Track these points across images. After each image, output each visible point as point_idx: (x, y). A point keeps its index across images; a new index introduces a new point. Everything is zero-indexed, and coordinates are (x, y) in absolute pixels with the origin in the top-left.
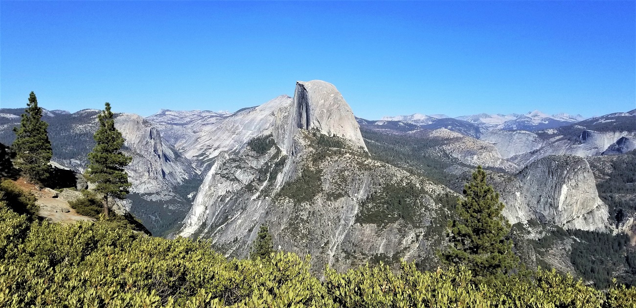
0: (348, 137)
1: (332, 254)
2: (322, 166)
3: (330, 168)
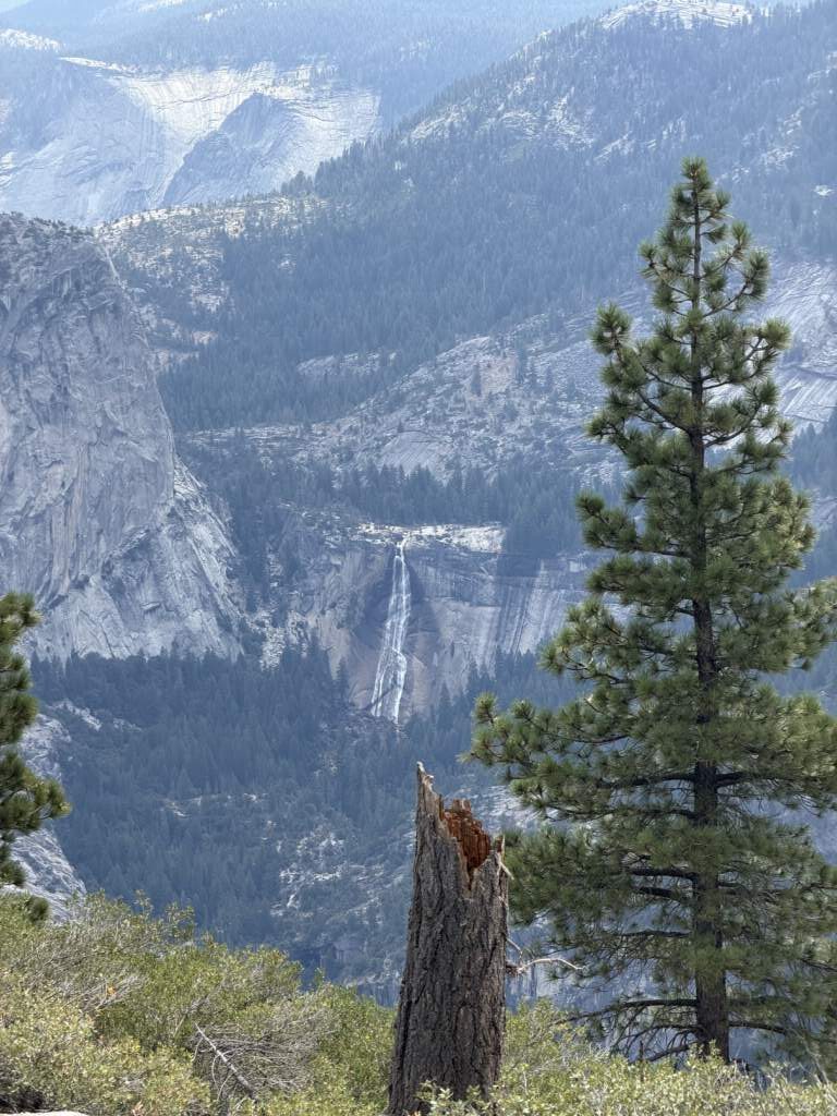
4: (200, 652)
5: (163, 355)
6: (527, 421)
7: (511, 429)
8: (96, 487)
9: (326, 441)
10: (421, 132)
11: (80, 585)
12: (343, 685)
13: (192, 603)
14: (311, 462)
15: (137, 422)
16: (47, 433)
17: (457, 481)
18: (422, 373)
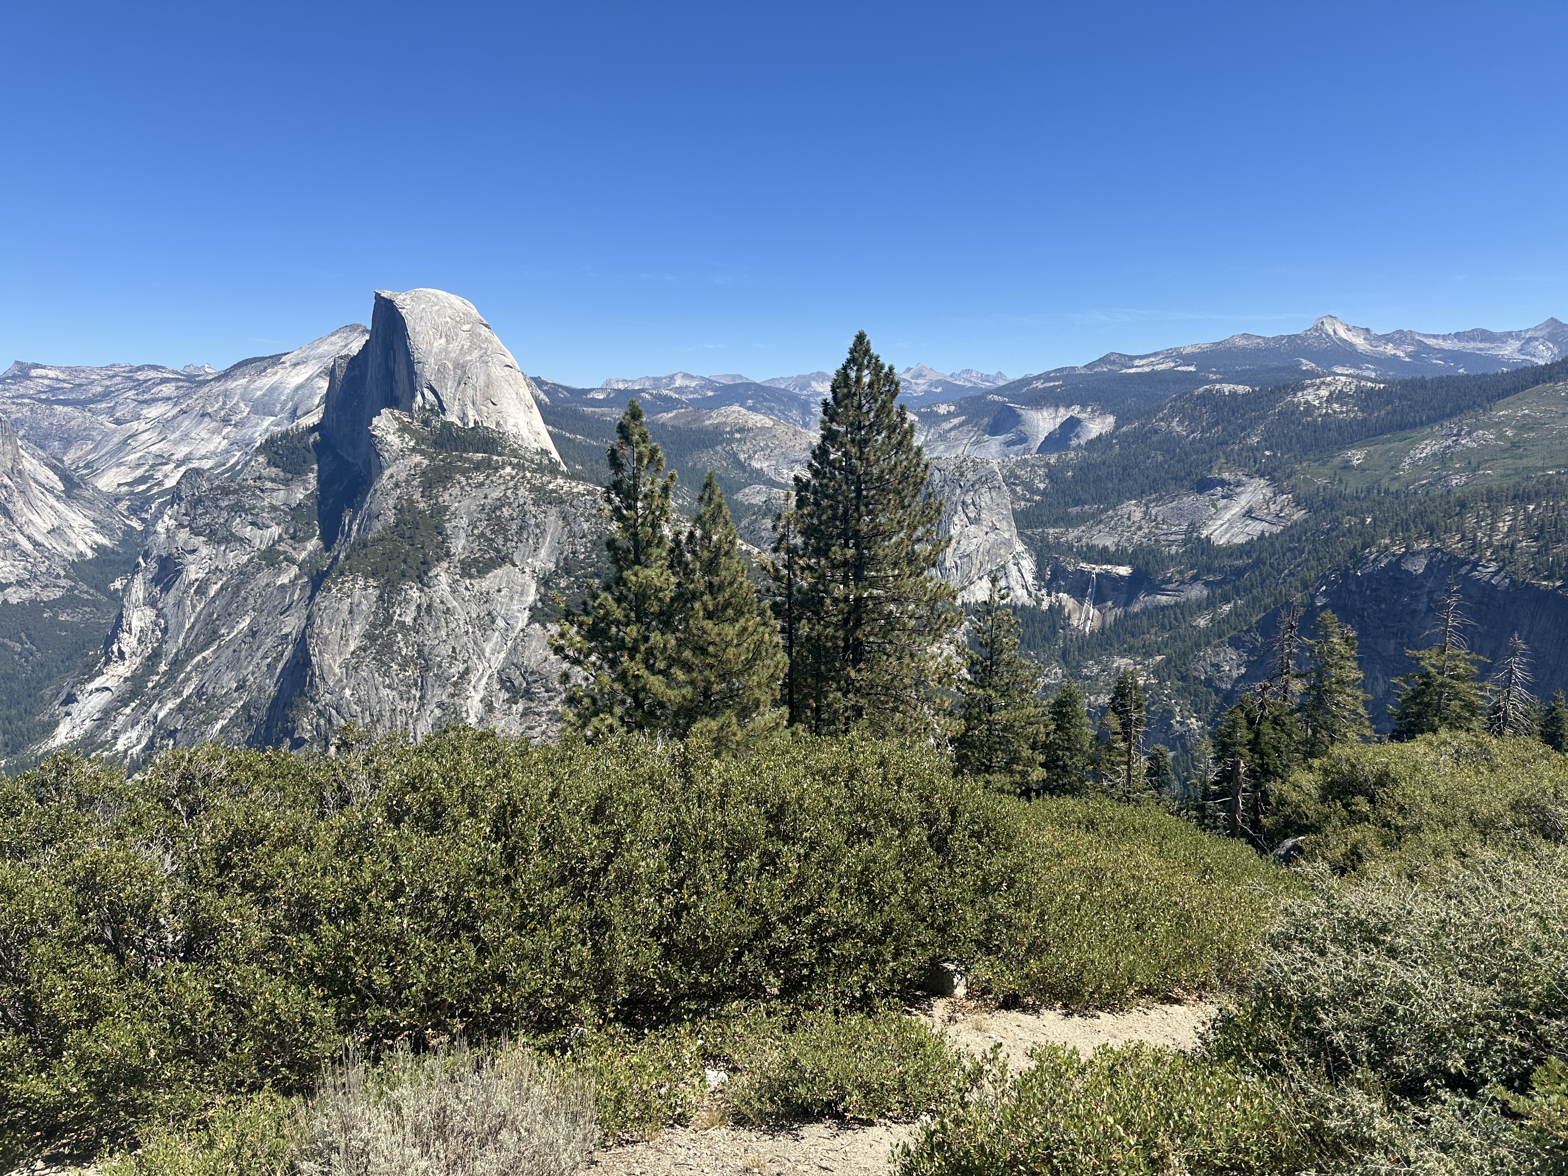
0: (509, 428)
1: (477, 697)
2: (446, 496)
3: (466, 502)
4: (1019, 603)
5: (1023, 503)
6: (1146, 531)
7: (1139, 533)
8: (988, 546)
9: (1073, 534)
10: (1124, 429)
11: (980, 578)
12: (1069, 618)
13: (1019, 586)
14: (1067, 542)
15: (1003, 525)
16: (972, 528)
17: (1118, 550)
18: (1110, 512)
